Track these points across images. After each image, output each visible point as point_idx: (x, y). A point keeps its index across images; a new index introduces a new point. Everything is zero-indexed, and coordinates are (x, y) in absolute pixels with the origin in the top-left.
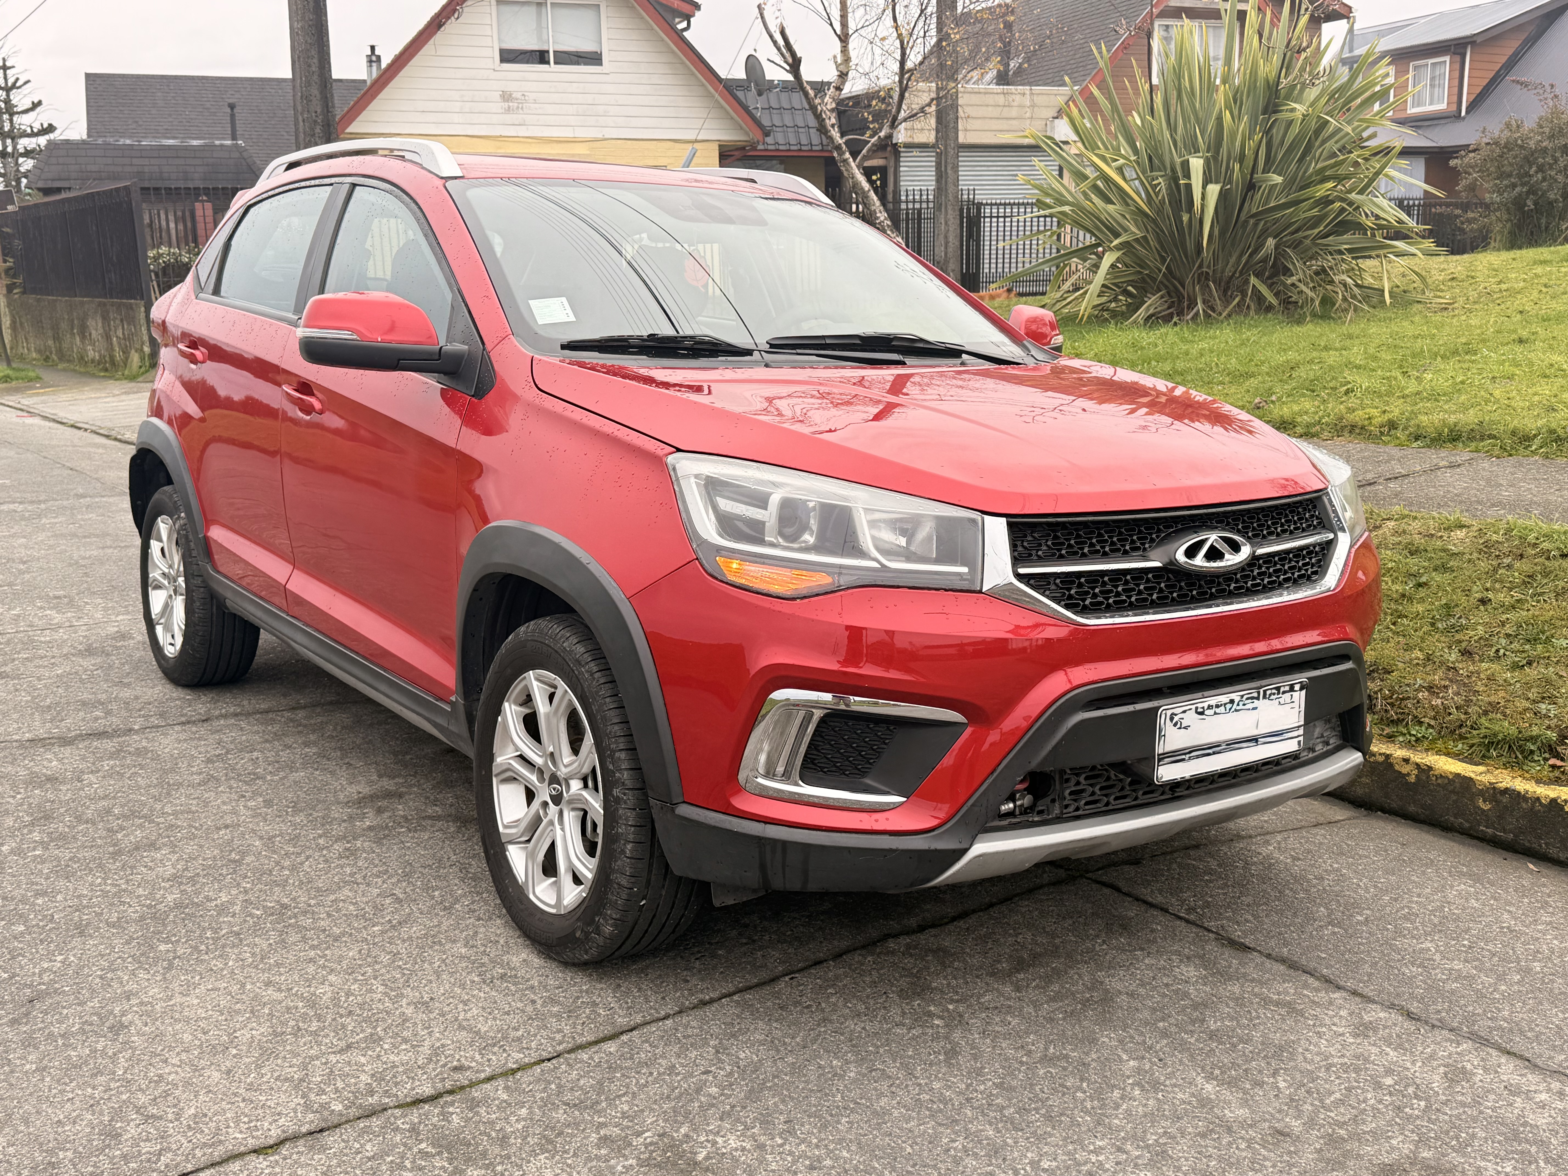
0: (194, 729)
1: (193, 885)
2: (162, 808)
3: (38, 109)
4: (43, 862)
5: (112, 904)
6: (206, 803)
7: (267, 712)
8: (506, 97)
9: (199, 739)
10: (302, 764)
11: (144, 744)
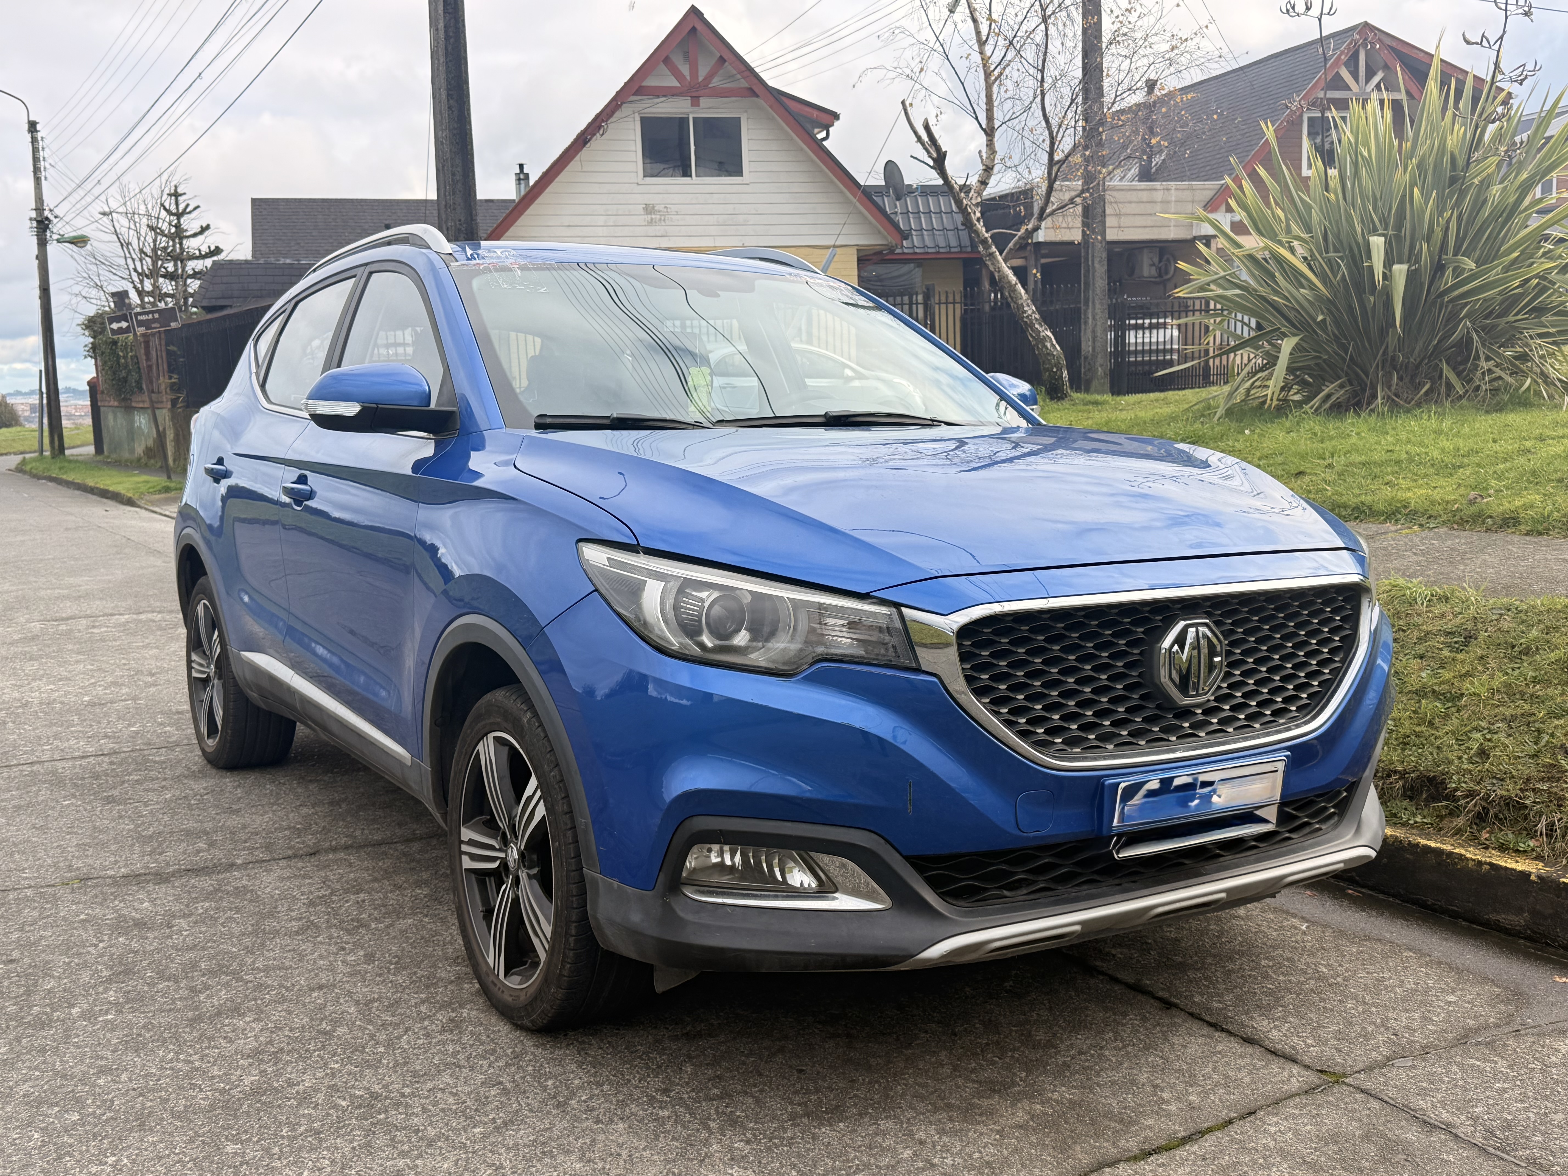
0: (300, 865)
1: (275, 1064)
2: (253, 963)
3: (207, 233)
4: (112, 1030)
5: (181, 1088)
6: (302, 957)
7: (380, 844)
8: (649, 209)
9: (304, 877)
10: (411, 908)
11: (244, 882)
